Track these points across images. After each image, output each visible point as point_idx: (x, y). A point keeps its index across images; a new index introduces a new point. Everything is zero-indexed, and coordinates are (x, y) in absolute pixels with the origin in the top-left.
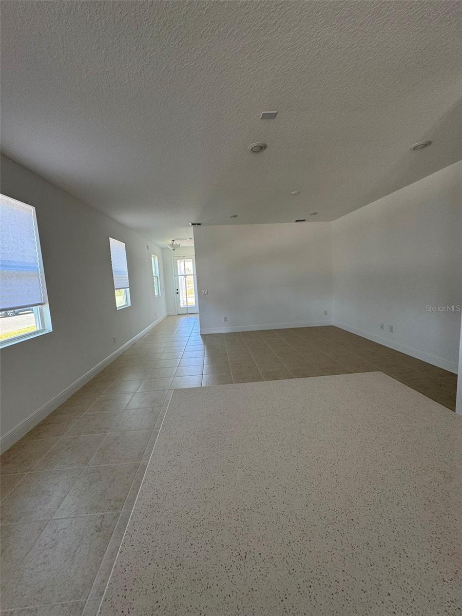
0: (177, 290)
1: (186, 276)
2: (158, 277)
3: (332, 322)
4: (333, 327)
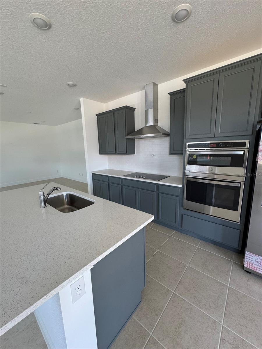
3: (62, 176)
4: (62, 178)
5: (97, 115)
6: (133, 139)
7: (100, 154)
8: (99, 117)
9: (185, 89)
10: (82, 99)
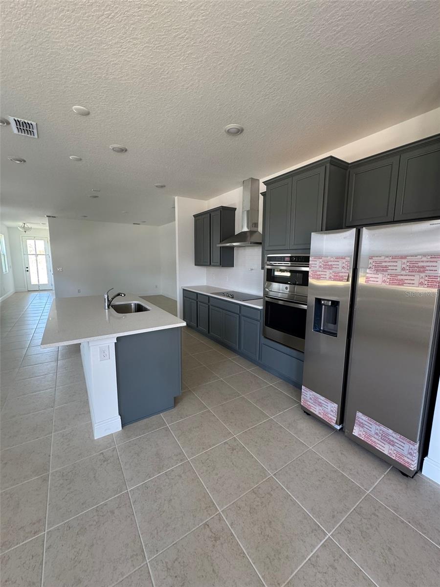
0: (27, 268)
1: (37, 255)
2: (5, 254)
3: (161, 293)
4: (162, 295)
5: (194, 216)
6: (232, 248)
7: (195, 265)
8: (197, 218)
9: (265, 192)
10: (176, 198)
